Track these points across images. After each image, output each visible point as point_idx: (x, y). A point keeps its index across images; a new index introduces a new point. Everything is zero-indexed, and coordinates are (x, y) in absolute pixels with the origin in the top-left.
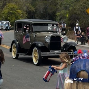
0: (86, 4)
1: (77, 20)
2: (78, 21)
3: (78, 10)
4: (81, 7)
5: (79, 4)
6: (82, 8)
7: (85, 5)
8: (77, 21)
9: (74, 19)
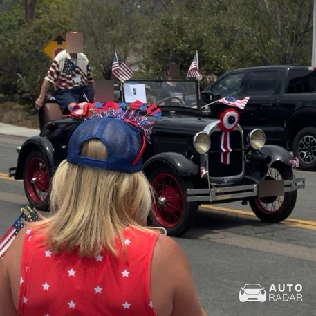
0: (40, 32)
1: (20, 75)
2: (23, 77)
3: (21, 49)
4: (28, 41)
5: (23, 34)
6: (30, 44)
7: (37, 35)
8: (19, 77)
9: (12, 72)
